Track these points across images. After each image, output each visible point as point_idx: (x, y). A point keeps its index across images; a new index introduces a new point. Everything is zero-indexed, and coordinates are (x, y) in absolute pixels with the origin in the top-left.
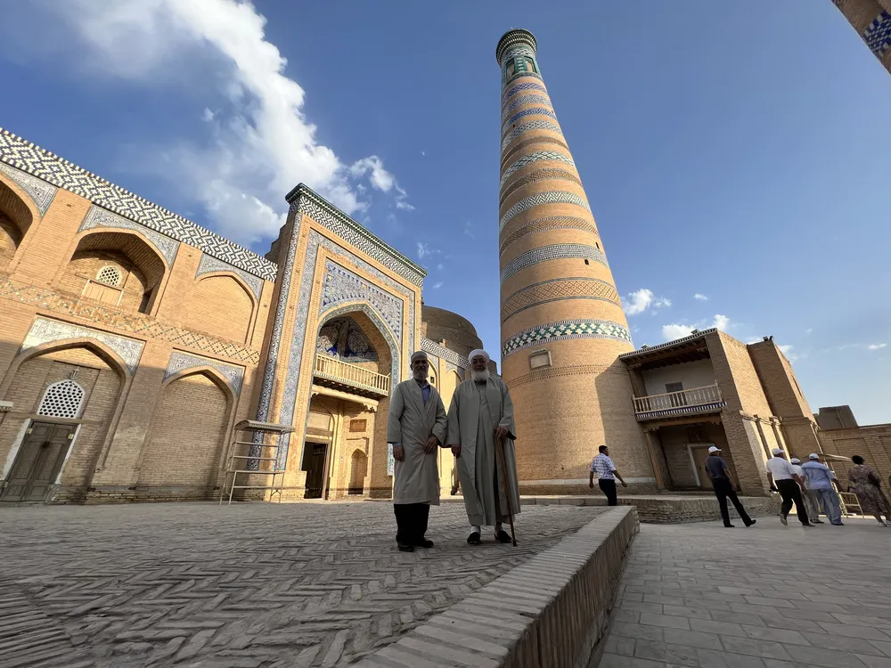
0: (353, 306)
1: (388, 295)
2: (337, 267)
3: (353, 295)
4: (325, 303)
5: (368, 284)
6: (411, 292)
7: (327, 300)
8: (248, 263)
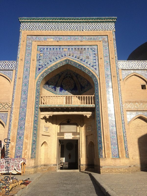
0: (59, 63)
1: (84, 47)
2: (45, 47)
3: (58, 58)
4: (39, 69)
5: (68, 47)
6: (104, 37)
7: (40, 67)
8: (5, 66)
